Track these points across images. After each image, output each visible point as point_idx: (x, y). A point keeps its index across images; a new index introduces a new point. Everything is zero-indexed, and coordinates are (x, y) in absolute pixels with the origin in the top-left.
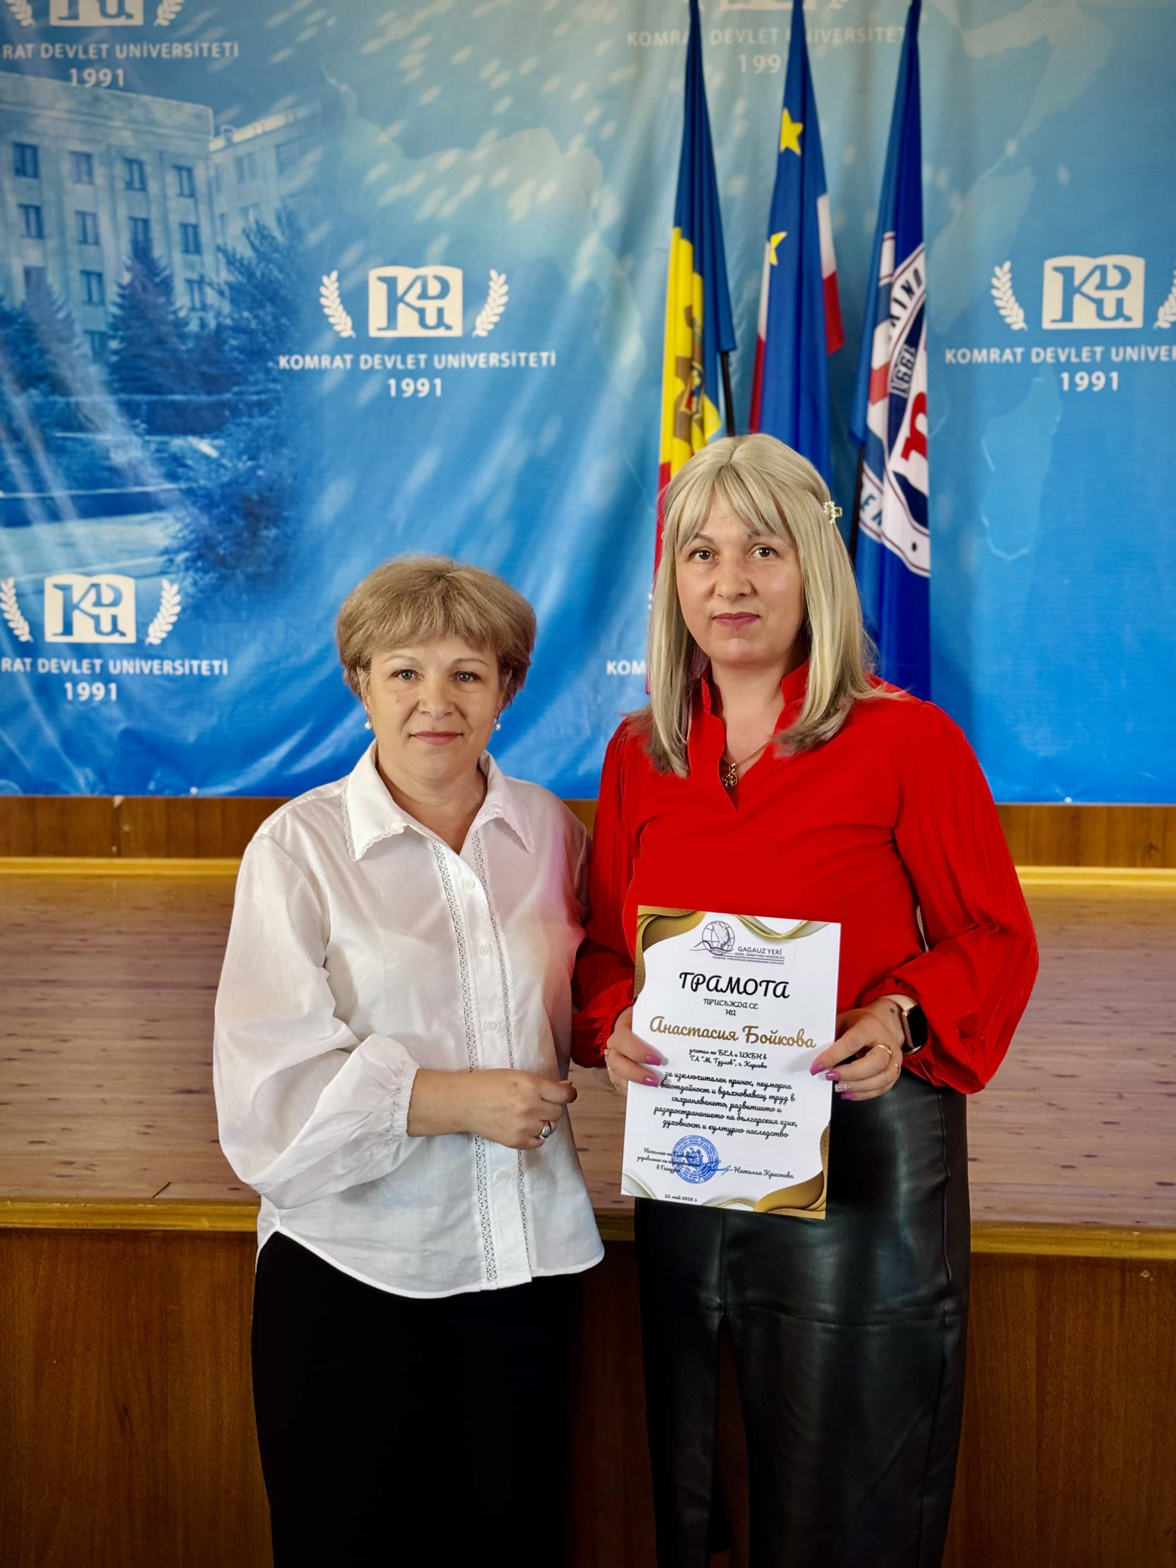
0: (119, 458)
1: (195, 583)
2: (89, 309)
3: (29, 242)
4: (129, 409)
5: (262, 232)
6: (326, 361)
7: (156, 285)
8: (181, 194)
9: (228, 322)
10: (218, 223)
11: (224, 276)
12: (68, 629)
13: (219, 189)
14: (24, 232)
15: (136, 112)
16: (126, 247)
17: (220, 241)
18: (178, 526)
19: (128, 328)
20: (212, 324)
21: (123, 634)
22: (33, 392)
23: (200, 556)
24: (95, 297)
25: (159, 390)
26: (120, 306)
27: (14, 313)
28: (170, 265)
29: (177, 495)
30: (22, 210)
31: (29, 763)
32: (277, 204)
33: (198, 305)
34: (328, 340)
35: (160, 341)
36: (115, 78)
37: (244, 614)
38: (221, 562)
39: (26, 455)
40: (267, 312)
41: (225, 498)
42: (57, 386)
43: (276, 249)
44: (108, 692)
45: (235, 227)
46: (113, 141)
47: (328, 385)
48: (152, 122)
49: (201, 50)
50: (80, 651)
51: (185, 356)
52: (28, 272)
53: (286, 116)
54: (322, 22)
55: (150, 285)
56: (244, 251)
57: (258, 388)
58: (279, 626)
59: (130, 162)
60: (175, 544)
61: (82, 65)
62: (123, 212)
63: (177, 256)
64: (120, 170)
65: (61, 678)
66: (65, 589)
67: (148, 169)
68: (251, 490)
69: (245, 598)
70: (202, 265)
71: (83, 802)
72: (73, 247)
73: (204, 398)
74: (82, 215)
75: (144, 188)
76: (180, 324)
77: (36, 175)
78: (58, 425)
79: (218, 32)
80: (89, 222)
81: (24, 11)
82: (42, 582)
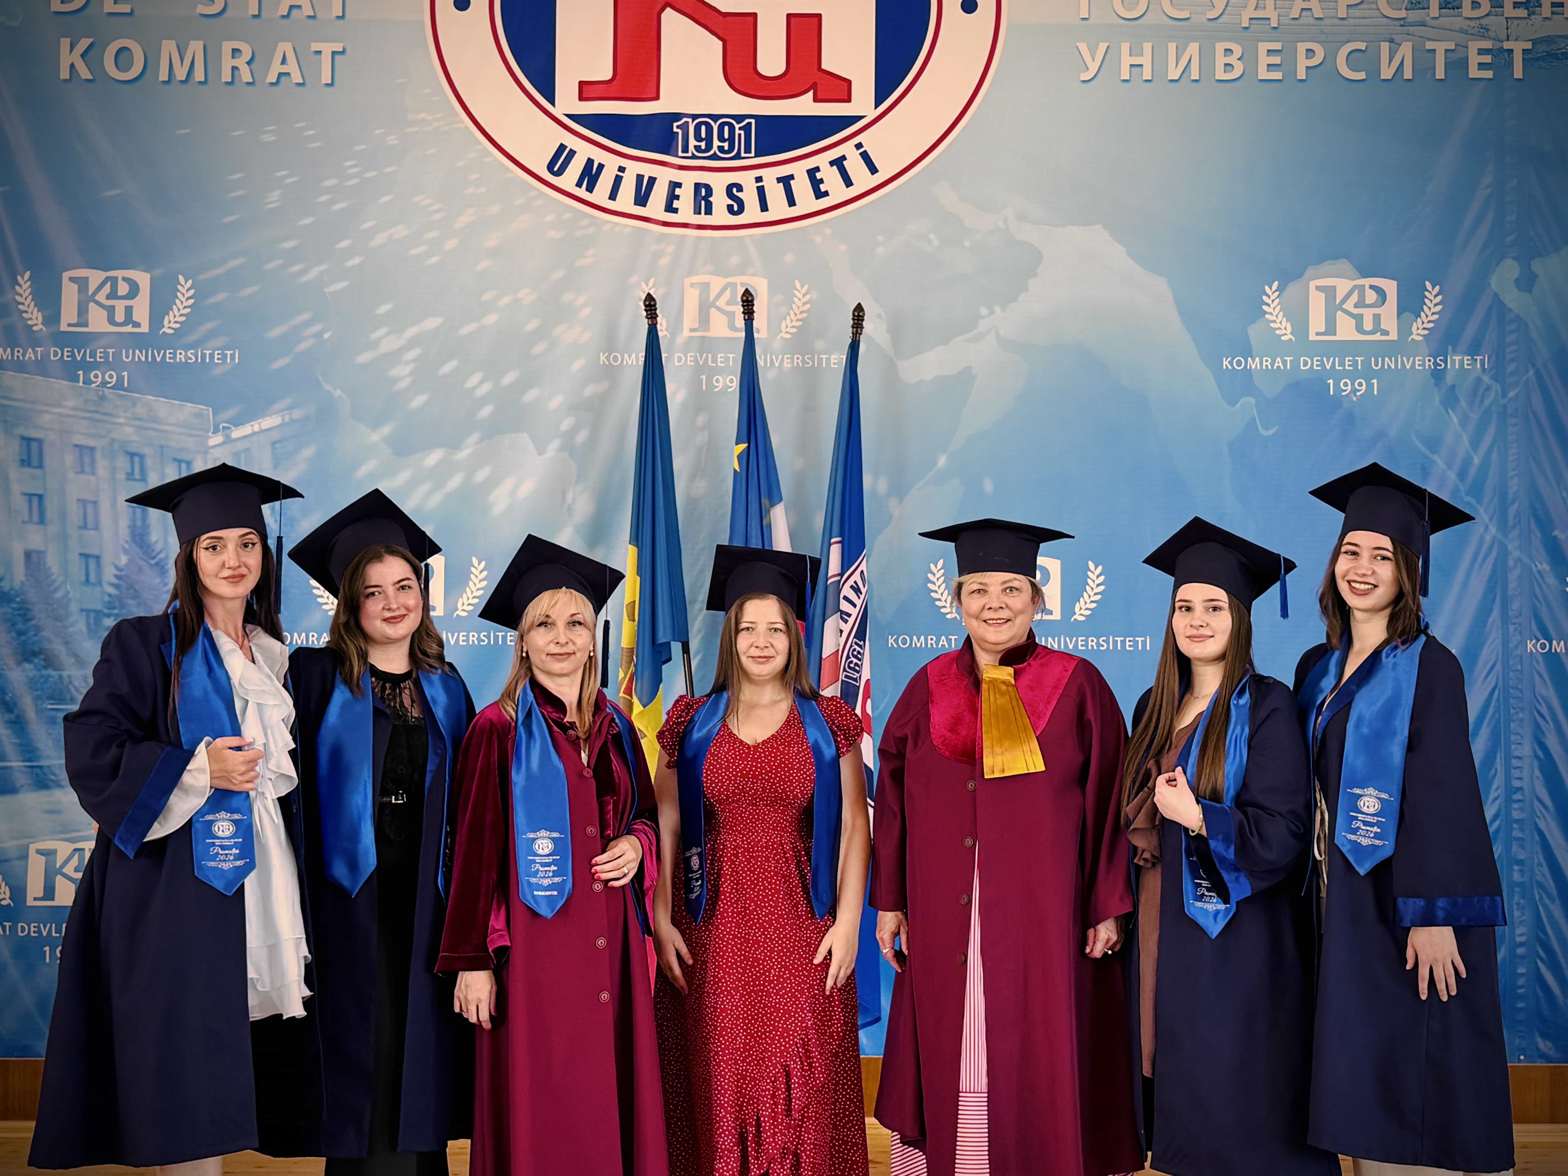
2: (85, 589)
3: (30, 527)
6: (313, 638)
7: (152, 567)
12: (49, 893)
14: (26, 518)
15: (140, 410)
16: (124, 533)
19: (122, 606)
22: (27, 666)
24: (93, 578)
26: (116, 587)
27: (12, 592)
30: (26, 497)
34: (315, 619)
36: (120, 379)
39: (19, 726)
42: (51, 661)
46: (116, 437)
48: (155, 420)
49: (203, 356)
52: (28, 555)
53: (283, 416)
54: (319, 335)
55: (146, 568)
59: (132, 455)
61: (88, 367)
64: (122, 462)
65: (40, 941)
66: (49, 854)
67: (149, 462)
72: (73, 532)
74: (83, 502)
75: (143, 479)
77: (40, 466)
78: (49, 698)
79: (220, 341)
80: (90, 509)
81: (35, 318)
82: (27, 848)
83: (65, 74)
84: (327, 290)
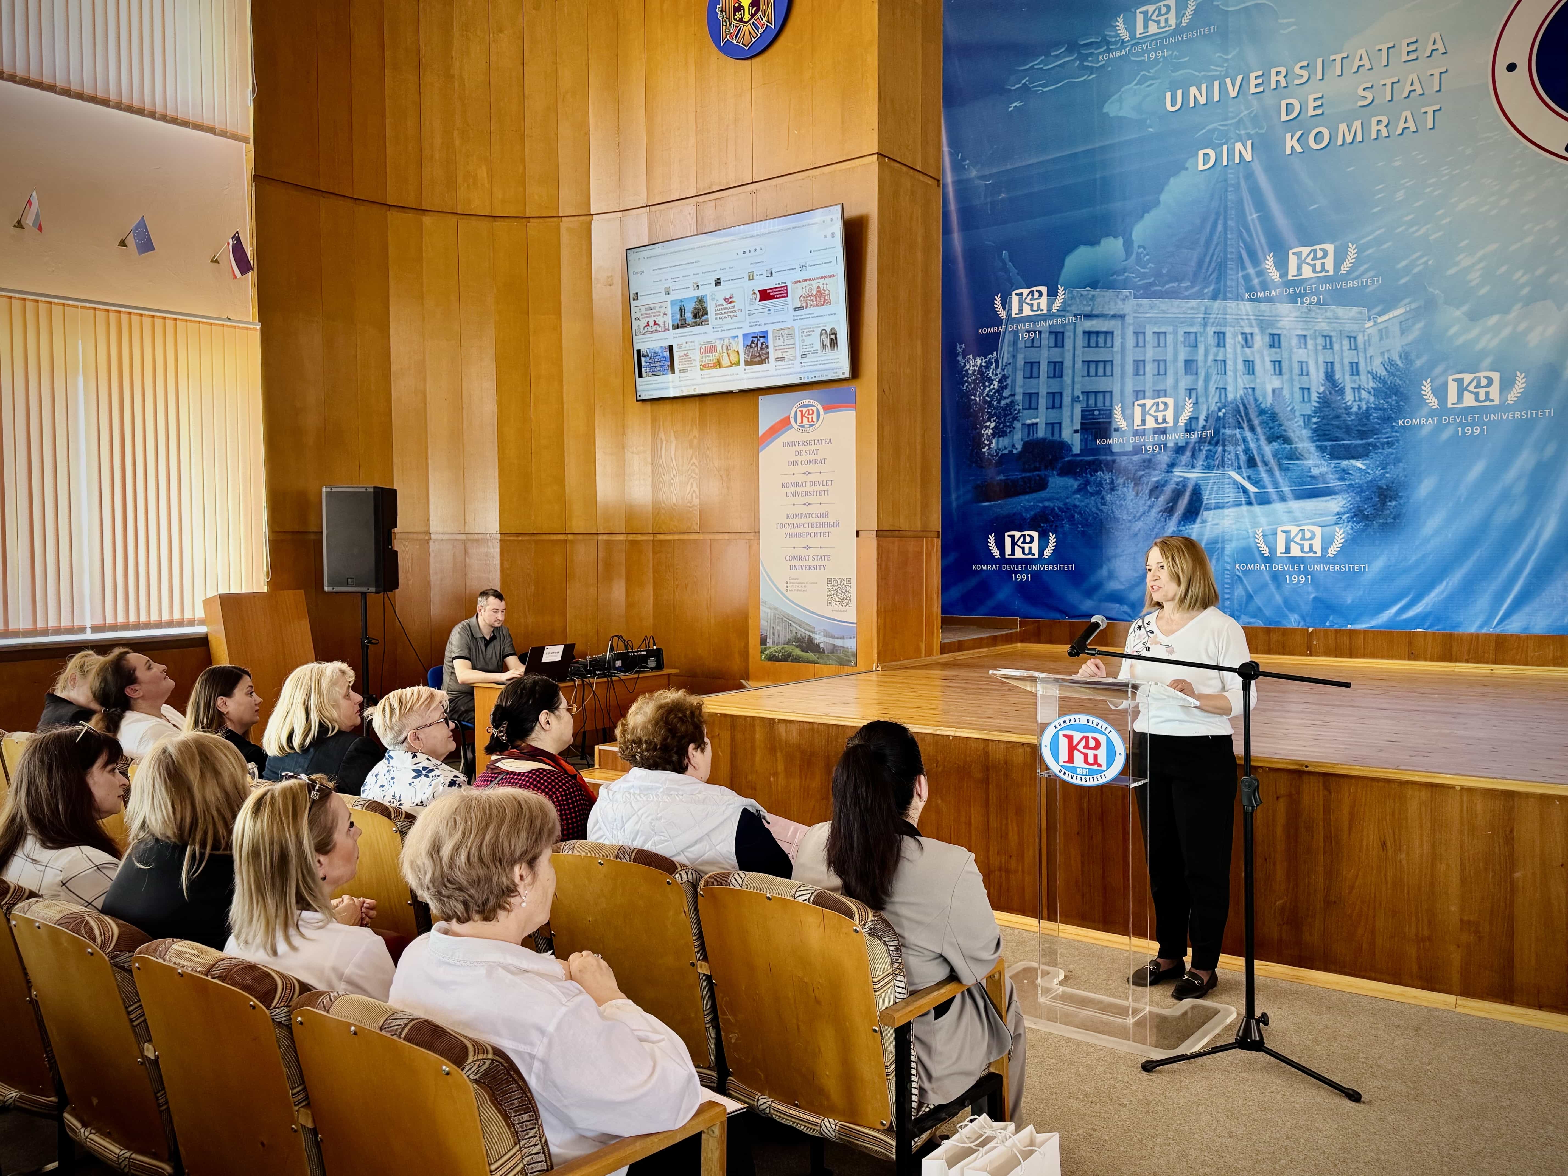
0: (1315, 472)
1: (1352, 528)
2: (1303, 405)
3: (1274, 377)
4: (1321, 449)
5: (1391, 363)
6: (1423, 421)
7: (1336, 391)
8: (1351, 349)
9: (1373, 405)
10: (1368, 360)
11: (1371, 384)
12: (1288, 550)
13: (1369, 345)
14: (1273, 373)
15: (1329, 314)
16: (1322, 375)
17: (1369, 369)
18: (1345, 501)
19: (1321, 412)
20: (1364, 407)
21: (1315, 553)
22: (1274, 443)
23: (1355, 515)
24: (1306, 399)
25: (1337, 439)
26: (1318, 402)
27: (1267, 409)
28: (1344, 381)
29: (1345, 488)
30: (1273, 363)
31: (1268, 612)
32: (1399, 349)
33: (1357, 399)
34: (1425, 411)
35: (1338, 417)
36: (1319, 300)
37: (1377, 542)
38: (1366, 517)
39: (1270, 472)
40: (1393, 400)
41: (1368, 488)
42: (1287, 440)
43: (1398, 370)
44: (1307, 579)
45: (1377, 362)
46: (1317, 328)
47: (1425, 432)
48: (1337, 318)
49: (1362, 282)
50: (1294, 560)
51: (1350, 423)
52: (1274, 391)
53: (1406, 308)
54: (1426, 262)
55: (1333, 392)
56: (1383, 373)
57: (1387, 435)
58: (1396, 548)
59: (1325, 337)
60: (1342, 510)
61: (1302, 296)
62: (1321, 360)
63: (1347, 377)
64: (1320, 341)
65: (1284, 573)
66: (1287, 532)
67: (1334, 339)
68: (1383, 483)
69: (1378, 535)
70: (1360, 380)
71: (1294, 630)
72: (1296, 377)
73: (1359, 442)
74: (1301, 363)
75: (1331, 348)
76: (1347, 408)
77: (1279, 347)
78: (1286, 458)
79: (1372, 273)
80: (1304, 365)
81: (1274, 275)
82: (1276, 529)
83: (1288, 151)
84: (1431, 238)
